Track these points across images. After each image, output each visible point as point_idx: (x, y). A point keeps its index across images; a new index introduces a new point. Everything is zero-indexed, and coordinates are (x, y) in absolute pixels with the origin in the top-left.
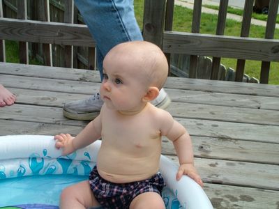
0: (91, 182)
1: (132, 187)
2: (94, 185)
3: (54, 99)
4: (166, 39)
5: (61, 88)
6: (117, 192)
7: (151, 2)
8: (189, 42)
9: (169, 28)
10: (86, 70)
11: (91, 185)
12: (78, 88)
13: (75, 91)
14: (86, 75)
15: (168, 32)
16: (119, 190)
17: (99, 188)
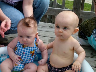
0: (48, 65)
1: (63, 69)
2: (49, 67)
3: (39, 33)
4: (81, 13)
5: (42, 29)
6: (57, 71)
7: (76, 1)
8: (90, 15)
9: (82, 9)
10: (51, 24)
11: (48, 67)
12: (48, 30)
13: (47, 31)
14: (51, 25)
15: (82, 11)
16: (58, 70)
17: (51, 68)
